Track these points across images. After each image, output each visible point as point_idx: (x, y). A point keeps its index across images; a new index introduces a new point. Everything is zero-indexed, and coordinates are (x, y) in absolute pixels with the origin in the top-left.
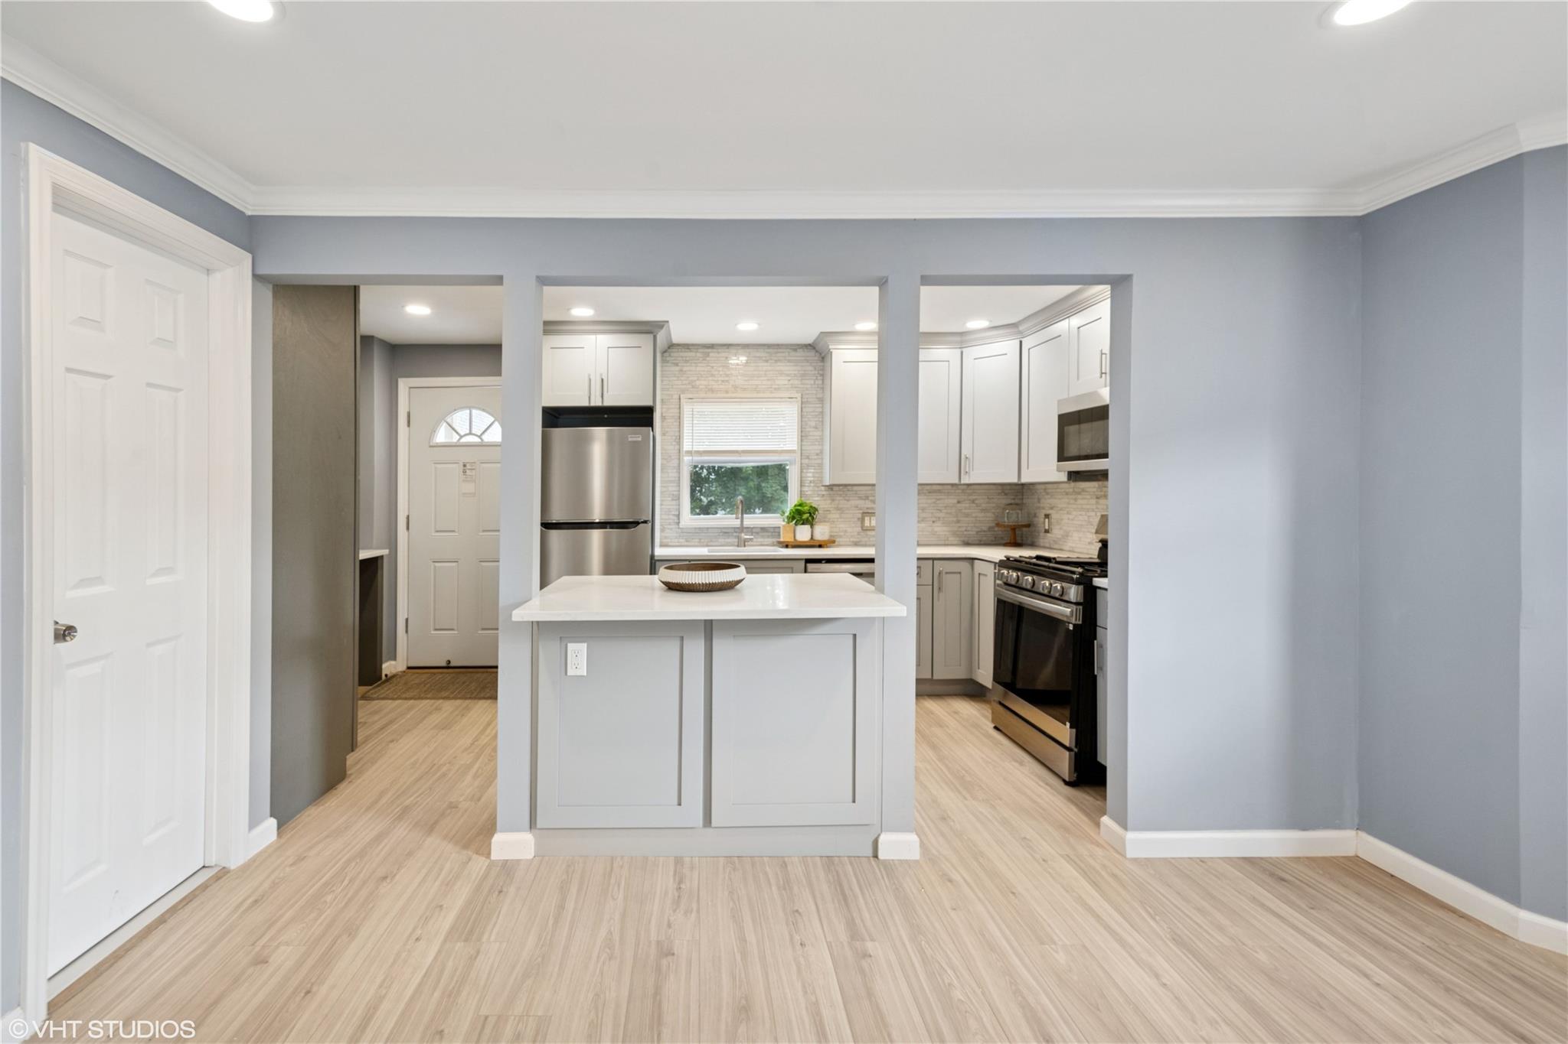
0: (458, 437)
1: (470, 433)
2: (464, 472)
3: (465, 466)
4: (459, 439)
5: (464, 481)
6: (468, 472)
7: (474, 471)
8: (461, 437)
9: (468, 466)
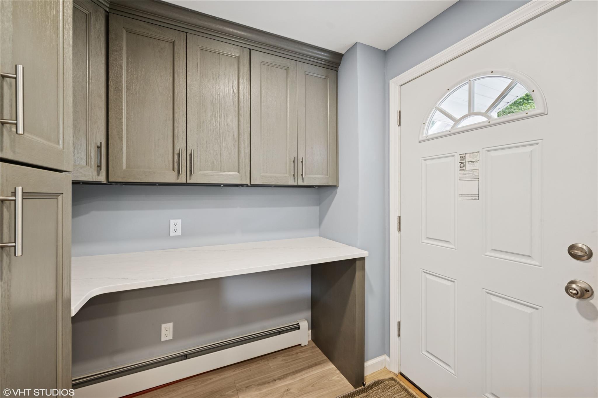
0: (452, 123)
1: (471, 113)
2: (462, 166)
3: (462, 158)
4: (454, 125)
5: (461, 179)
6: (468, 166)
7: (476, 164)
8: (457, 121)
9: (468, 158)
